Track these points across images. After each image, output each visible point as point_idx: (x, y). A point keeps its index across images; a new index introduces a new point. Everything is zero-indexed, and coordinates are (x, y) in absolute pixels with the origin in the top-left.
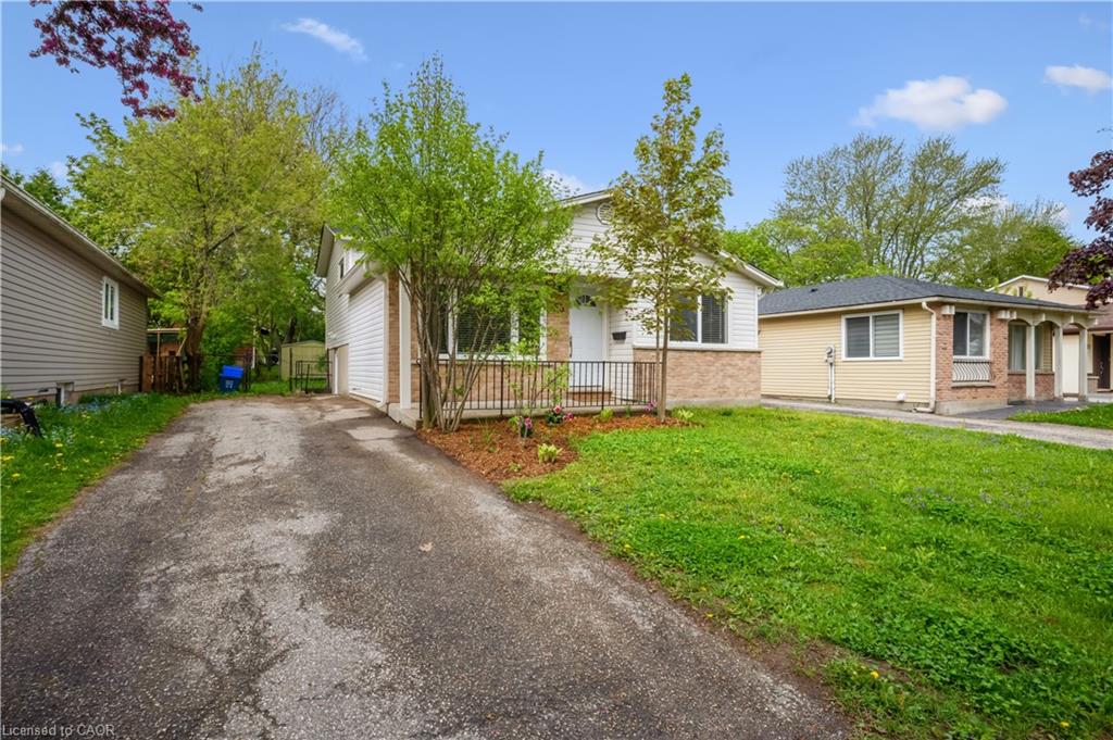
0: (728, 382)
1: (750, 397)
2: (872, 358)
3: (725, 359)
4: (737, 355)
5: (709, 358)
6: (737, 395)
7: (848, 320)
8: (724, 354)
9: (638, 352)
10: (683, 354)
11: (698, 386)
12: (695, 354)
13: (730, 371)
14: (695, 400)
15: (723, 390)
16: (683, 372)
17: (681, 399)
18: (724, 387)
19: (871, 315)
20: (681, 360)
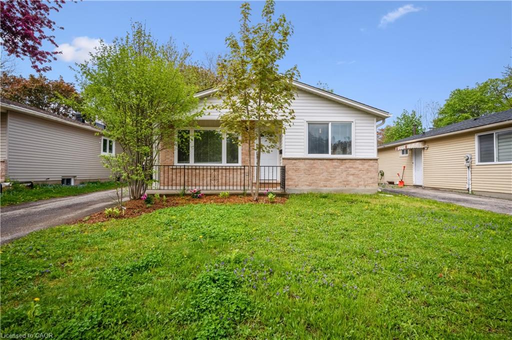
0: (351, 178)
1: (368, 188)
2: (495, 162)
3: (348, 164)
4: (358, 161)
5: (335, 163)
6: (358, 186)
7: (480, 137)
8: (347, 161)
9: (284, 161)
10: (316, 161)
11: (327, 180)
12: (325, 161)
13: (352, 171)
14: (325, 188)
15: (347, 183)
16: (316, 172)
17: (314, 188)
18: (348, 181)
19: (494, 132)
20: (315, 165)
